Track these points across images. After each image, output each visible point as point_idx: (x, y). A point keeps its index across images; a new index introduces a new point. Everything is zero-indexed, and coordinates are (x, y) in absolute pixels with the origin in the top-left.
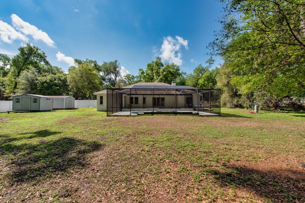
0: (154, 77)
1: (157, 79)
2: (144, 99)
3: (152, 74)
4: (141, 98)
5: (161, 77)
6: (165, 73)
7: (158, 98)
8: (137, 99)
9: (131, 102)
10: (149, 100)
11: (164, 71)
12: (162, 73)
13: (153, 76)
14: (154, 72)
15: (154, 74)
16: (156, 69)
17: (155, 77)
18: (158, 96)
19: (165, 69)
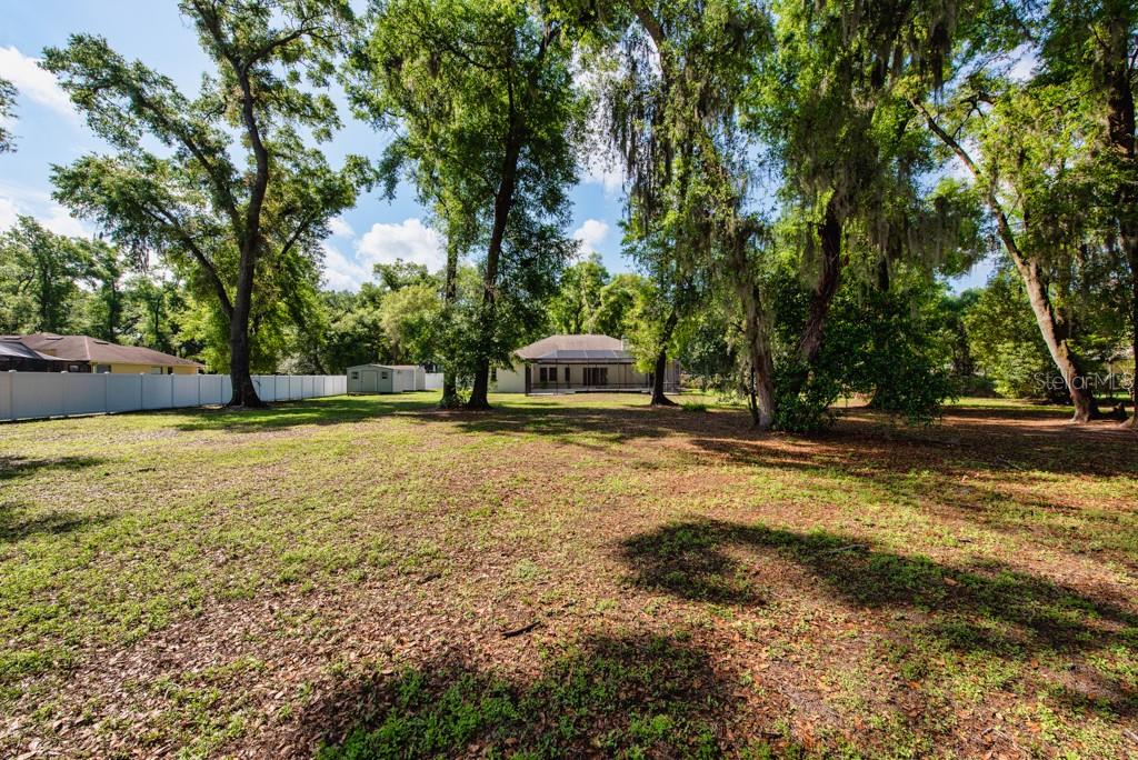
0: (584, 308)
1: (592, 314)
2: (567, 371)
3: (579, 297)
4: (561, 371)
5: (602, 308)
6: (612, 299)
7: (595, 369)
8: (554, 371)
9: (543, 377)
10: (577, 373)
11: (610, 293)
12: (606, 297)
13: (581, 306)
14: (583, 292)
15: (584, 301)
16: (588, 286)
17: (586, 309)
18: (594, 366)
19: (612, 288)
